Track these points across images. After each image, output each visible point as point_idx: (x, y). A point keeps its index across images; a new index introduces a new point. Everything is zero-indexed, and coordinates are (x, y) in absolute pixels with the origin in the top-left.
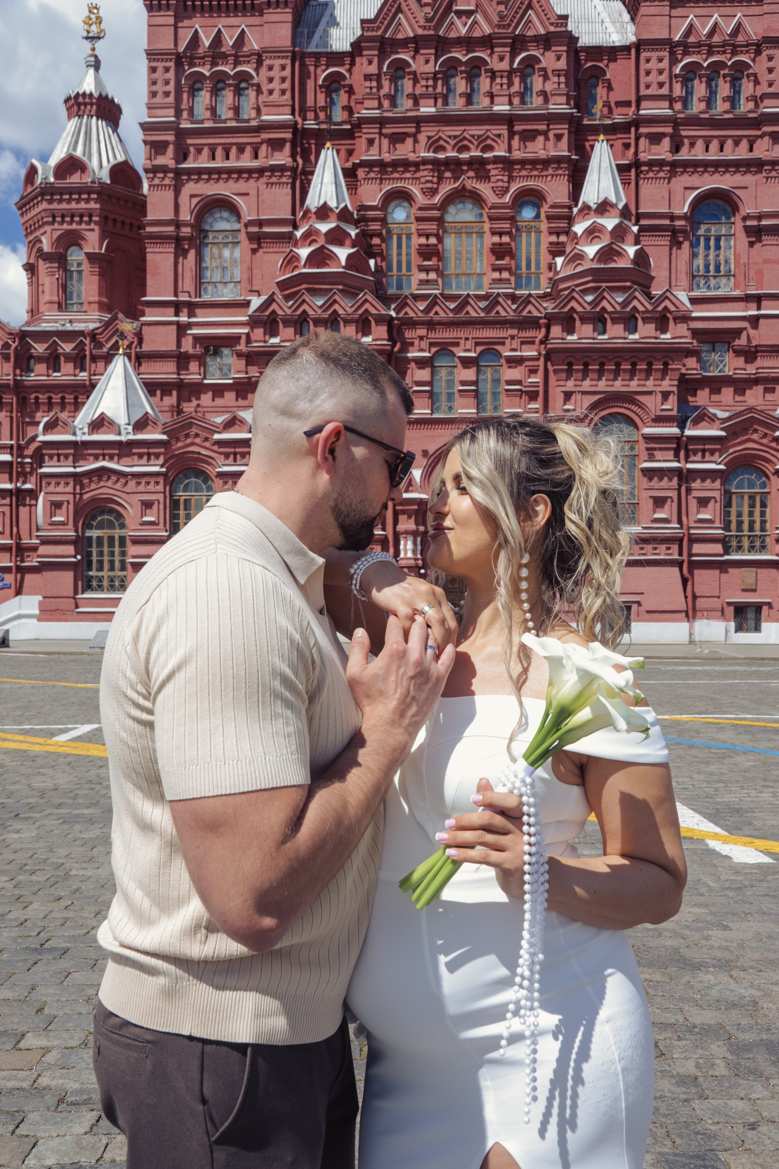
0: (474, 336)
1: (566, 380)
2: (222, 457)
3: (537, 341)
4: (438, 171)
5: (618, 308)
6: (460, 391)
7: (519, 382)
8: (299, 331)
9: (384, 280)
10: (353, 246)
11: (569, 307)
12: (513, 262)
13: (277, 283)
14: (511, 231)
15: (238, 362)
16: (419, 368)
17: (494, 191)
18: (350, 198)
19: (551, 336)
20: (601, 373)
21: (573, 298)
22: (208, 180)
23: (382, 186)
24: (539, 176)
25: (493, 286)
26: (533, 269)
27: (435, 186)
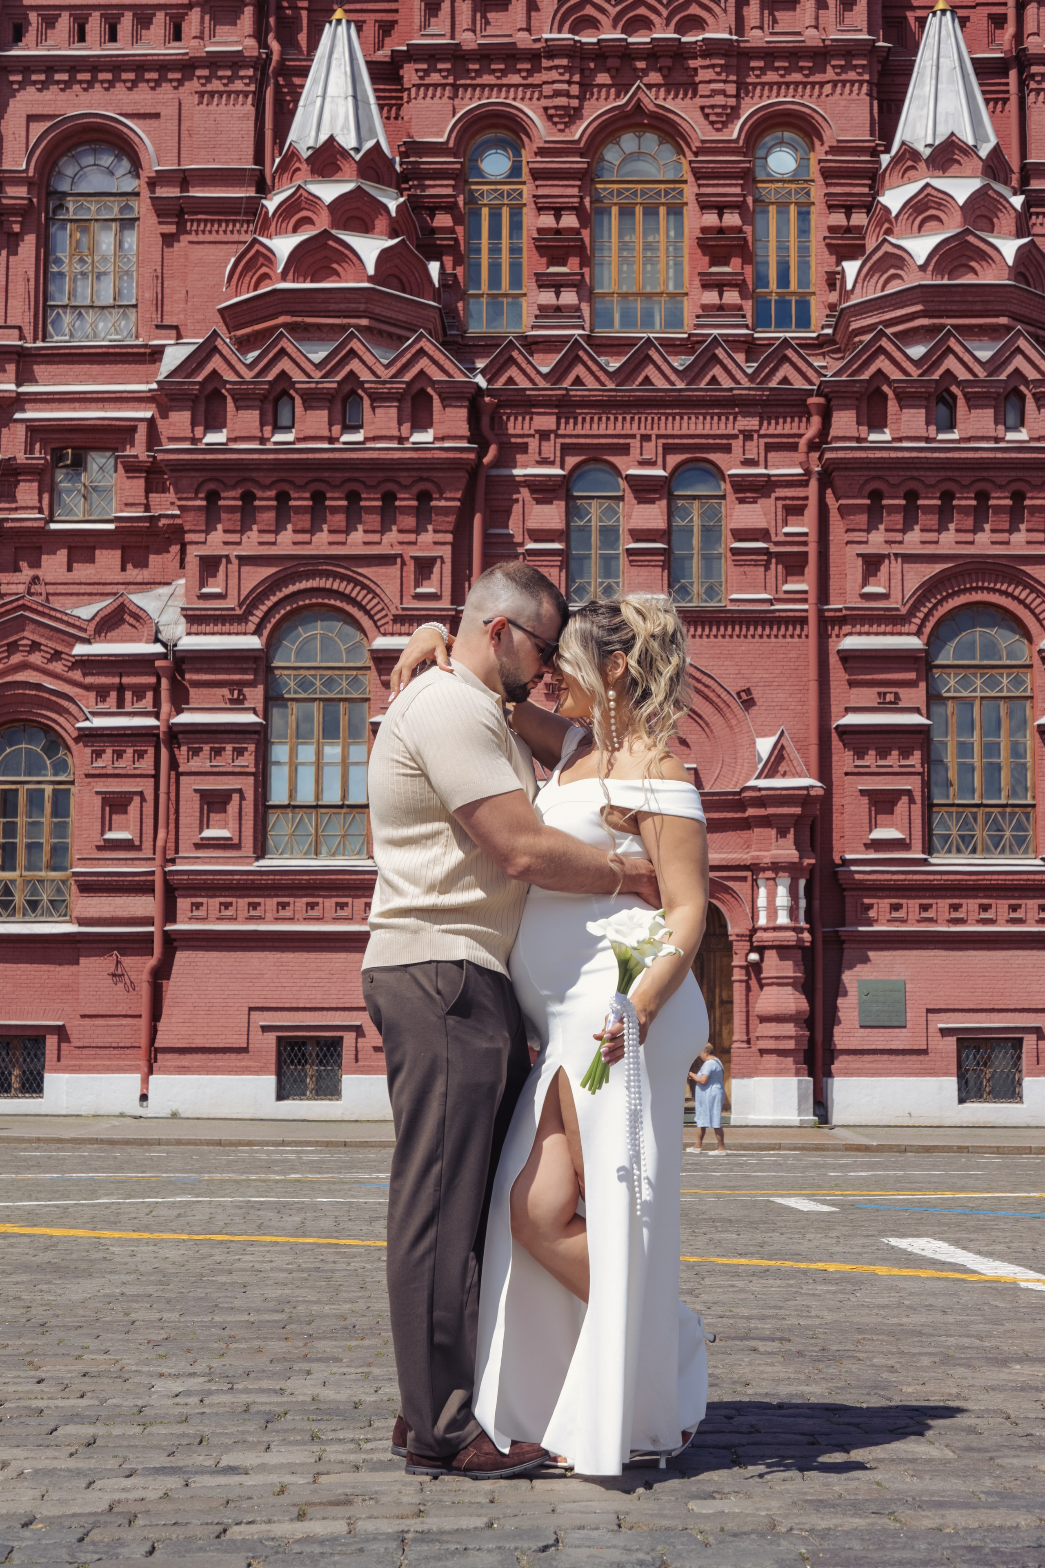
0: (663, 432)
1: (868, 531)
2: (92, 695)
3: (803, 442)
4: (582, 72)
5: (982, 374)
6: (630, 552)
7: (763, 534)
8: (270, 417)
9: (460, 305)
10: (393, 234)
11: (873, 369)
12: (748, 269)
13: (221, 311)
14: (744, 202)
15: (128, 483)
16: (539, 502)
17: (706, 116)
18: (385, 126)
19: (833, 432)
20: (945, 514)
21: (881, 350)
22: (67, 85)
23: (457, 101)
24: (805, 85)
25: (703, 321)
26: (793, 286)
27: (575, 103)
